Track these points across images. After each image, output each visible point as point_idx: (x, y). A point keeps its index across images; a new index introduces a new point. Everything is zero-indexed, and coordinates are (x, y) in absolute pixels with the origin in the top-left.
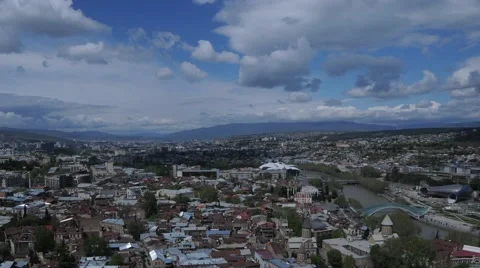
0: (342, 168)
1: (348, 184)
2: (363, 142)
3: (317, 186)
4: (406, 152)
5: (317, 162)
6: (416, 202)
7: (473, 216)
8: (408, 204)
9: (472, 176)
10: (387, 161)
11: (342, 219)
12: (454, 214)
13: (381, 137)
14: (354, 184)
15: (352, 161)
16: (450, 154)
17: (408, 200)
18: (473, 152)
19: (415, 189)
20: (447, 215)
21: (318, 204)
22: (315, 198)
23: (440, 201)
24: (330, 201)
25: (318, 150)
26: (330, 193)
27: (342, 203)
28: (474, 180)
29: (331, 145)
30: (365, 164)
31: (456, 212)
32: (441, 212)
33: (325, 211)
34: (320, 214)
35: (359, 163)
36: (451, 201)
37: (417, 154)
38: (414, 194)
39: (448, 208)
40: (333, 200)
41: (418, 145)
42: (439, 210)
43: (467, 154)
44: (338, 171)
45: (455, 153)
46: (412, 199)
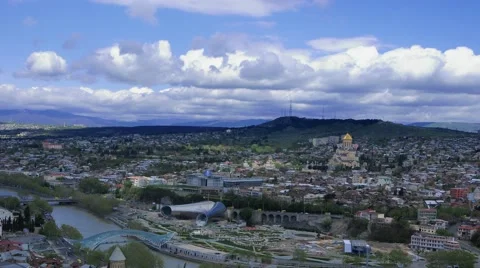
0: (50, 179)
1: (61, 204)
2: (84, 143)
3: (10, 209)
4: (142, 158)
5: (10, 172)
6: (157, 227)
7: (226, 242)
8: (146, 230)
9: (226, 190)
10: (117, 170)
11: (51, 257)
12: (204, 241)
13: (108, 136)
14: (68, 204)
15: (67, 170)
16: (200, 161)
17: (146, 224)
18: (227, 159)
19: (154, 208)
20: (196, 243)
21: (12, 236)
22: (7, 226)
23: (186, 223)
24: (32, 230)
25: (12, 152)
26: (33, 218)
27: (51, 233)
28: (227, 195)
29: (35, 146)
30: (87, 175)
31: (206, 237)
32: (189, 239)
33: (25, 247)
34: (14, 252)
35: (76, 172)
36: (201, 223)
37: (158, 161)
38: (153, 215)
39: (196, 233)
40: (37, 229)
41: (159, 149)
42: (186, 236)
43: (219, 161)
44: (46, 185)
45: (206, 160)
46: (151, 223)
